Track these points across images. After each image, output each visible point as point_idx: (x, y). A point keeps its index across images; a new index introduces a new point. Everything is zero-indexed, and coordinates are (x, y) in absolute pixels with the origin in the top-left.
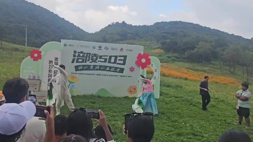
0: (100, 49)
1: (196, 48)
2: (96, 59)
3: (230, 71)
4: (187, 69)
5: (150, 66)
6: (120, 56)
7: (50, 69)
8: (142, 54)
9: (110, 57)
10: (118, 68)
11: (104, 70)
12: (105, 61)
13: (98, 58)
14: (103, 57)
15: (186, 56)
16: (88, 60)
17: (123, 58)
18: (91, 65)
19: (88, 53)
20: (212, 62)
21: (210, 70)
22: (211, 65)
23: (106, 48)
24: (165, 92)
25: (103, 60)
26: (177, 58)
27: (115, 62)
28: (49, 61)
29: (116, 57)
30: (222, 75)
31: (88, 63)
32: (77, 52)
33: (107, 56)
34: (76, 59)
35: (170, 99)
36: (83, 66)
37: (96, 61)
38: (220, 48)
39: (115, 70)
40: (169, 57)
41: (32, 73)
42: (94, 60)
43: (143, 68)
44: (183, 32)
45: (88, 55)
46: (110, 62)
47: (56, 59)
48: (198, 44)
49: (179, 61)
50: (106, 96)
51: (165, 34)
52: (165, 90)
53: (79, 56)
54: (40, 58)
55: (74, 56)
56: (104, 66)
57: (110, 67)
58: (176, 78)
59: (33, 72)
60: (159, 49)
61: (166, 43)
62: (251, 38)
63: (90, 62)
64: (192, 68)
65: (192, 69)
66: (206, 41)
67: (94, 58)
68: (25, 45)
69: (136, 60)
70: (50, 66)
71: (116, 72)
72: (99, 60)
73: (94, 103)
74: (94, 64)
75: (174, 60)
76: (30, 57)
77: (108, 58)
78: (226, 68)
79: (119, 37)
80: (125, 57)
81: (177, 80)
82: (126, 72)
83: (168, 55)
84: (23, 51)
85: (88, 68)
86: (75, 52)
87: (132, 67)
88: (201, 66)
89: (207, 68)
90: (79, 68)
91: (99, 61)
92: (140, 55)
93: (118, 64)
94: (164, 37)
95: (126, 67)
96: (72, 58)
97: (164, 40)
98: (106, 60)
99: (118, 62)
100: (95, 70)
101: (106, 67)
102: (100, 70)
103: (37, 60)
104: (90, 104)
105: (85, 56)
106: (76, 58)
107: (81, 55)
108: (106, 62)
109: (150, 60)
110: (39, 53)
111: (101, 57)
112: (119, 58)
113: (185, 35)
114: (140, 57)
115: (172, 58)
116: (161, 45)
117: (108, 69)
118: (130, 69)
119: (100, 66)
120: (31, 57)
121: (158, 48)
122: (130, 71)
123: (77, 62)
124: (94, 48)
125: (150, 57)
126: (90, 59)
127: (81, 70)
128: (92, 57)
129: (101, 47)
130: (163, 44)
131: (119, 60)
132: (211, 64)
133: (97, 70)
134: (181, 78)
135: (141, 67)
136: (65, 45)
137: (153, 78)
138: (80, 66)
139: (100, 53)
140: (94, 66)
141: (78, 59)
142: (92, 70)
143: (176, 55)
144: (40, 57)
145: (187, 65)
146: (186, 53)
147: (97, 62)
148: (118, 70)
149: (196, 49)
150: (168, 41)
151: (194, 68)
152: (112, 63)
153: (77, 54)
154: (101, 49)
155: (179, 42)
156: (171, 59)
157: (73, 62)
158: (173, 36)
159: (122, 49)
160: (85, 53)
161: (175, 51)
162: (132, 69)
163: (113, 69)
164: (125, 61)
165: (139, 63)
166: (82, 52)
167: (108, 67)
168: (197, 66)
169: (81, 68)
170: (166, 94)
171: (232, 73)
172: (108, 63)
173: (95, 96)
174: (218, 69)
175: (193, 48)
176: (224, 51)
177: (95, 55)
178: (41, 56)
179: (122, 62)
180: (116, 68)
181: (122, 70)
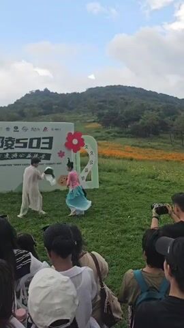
1: (141, 118)
2: (12, 145)
4: (131, 146)
5: (84, 148)
6: (43, 138)
8: (73, 133)
9: (31, 140)
10: (43, 154)
11: (24, 158)
12: (25, 146)
13: (15, 142)
14: (21, 141)
15: (130, 130)
16: (2, 147)
17: (48, 140)
18: (6, 153)
20: (161, 135)
21: (159, 145)
22: (161, 140)
23: (25, 129)
24: (106, 178)
25: (22, 145)
26: (118, 133)
27: (38, 146)
29: (39, 139)
30: (174, 150)
31: (2, 150)
33: (27, 139)
38: (169, 117)
40: (109, 133)
42: (10, 145)
43: (75, 151)
45: (1, 139)
46: (31, 147)
48: (143, 114)
49: (121, 137)
51: (101, 103)
52: (106, 177)
56: (24, 153)
57: (33, 154)
58: (119, 159)
63: (4, 149)
64: (138, 144)
65: (137, 146)
66: (153, 110)
67: (10, 142)
69: (65, 141)
72: (15, 145)
73: (14, 203)
74: (10, 151)
75: (115, 136)
77: (28, 141)
78: (178, 141)
79: (42, 111)
80: (51, 139)
81: (121, 161)
82: (54, 158)
83: (107, 131)
85: (2, 157)
87: (61, 151)
88: (148, 141)
89: (156, 144)
91: (16, 147)
92: (70, 134)
93: (42, 148)
94: (101, 107)
95: (54, 152)
98: (25, 144)
99: (42, 146)
100: (11, 159)
101: (27, 154)
102: (18, 158)
104: (9, 204)
109: (83, 140)
111: (18, 141)
112: (42, 141)
113: (127, 103)
114: (70, 137)
115: (113, 134)
116: (97, 118)
117: (29, 156)
118: (58, 153)
119: (19, 154)
121: (94, 122)
122: (59, 156)
124: (8, 129)
125: (83, 137)
126: (5, 144)
128: (7, 142)
129: (17, 128)
130: (100, 115)
131: (43, 143)
132: (160, 137)
133: (14, 158)
134: (124, 159)
135: (72, 150)
137: (89, 163)
139: (16, 136)
140: (10, 154)
142: (8, 159)
143: (117, 129)
145: (131, 141)
146: (129, 126)
147: (13, 148)
148: (43, 157)
149: (141, 120)
151: (141, 145)
152: (35, 148)
154: (17, 130)
155: (119, 112)
156: (111, 135)
159: (45, 129)
161: (116, 124)
162: (61, 154)
164: (50, 144)
165: (69, 145)
167: (29, 153)
168: (144, 142)
172: (29, 147)
173: (15, 193)
174: (169, 143)
175: (138, 120)
176: (174, 120)
177: (10, 139)
179: (47, 146)
180: (40, 154)
181: (48, 157)
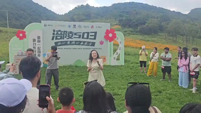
0: (75, 28)
1: (147, 23)
2: (72, 36)
3: (173, 40)
4: (140, 40)
5: (116, 39)
6: (91, 32)
7: (34, 46)
8: (109, 30)
9: (84, 33)
10: (90, 42)
11: (79, 44)
12: (79, 37)
13: (74, 35)
14: (77, 34)
15: (139, 30)
16: (66, 37)
17: (93, 34)
18: (68, 41)
19: (64, 31)
20: (159, 34)
21: (158, 40)
22: (159, 37)
23: (80, 27)
24: (128, 59)
25: (78, 36)
26: (132, 32)
27: (87, 38)
28: (33, 39)
29: (88, 33)
30: (167, 43)
31: (65, 39)
32: (56, 31)
33: (81, 33)
34: (55, 37)
35: (133, 65)
36: (61, 42)
37: (72, 37)
38: (165, 23)
39: (88, 44)
40: (126, 32)
41: (20, 50)
42: (70, 36)
43: (110, 41)
44: (135, 10)
45: (65, 32)
46: (83, 38)
47: (39, 37)
48: (148, 20)
49: (133, 34)
50: (82, 66)
51: (121, 13)
53: (57, 34)
54: (25, 37)
55: (54, 34)
56: (78, 41)
57: (84, 42)
60: (117, 25)
61: (123, 21)
62: (188, 14)
63: (67, 39)
64: (144, 39)
65: (144, 40)
66: (154, 18)
68: (7, 27)
69: (104, 35)
70: (34, 43)
71: (89, 45)
72: (74, 36)
73: (73, 72)
74: (70, 40)
76: (16, 37)
77: (82, 34)
78: (170, 38)
79: (85, 17)
80: (96, 33)
81: (134, 49)
82: (97, 45)
83: (124, 30)
84: (6, 32)
85: (66, 43)
86: (54, 31)
87: (101, 41)
88: (151, 37)
89: (156, 39)
90: (58, 44)
91: (74, 38)
92: (107, 30)
93: (90, 39)
94: (121, 16)
95: (97, 41)
96: (52, 35)
97: (120, 18)
98: (80, 36)
99: (90, 37)
100: (71, 45)
101: (80, 42)
102: (75, 44)
103: (23, 39)
105: (63, 33)
106: (55, 35)
107: (59, 33)
108: (80, 38)
109: (115, 34)
110: (24, 33)
111: (75, 34)
112: (90, 34)
113: (137, 13)
114: (108, 32)
116: (118, 22)
117: (82, 43)
118: (100, 42)
119: (76, 42)
120: (18, 37)
122: (100, 44)
123: (56, 39)
124: (69, 26)
125: (115, 32)
126: (67, 36)
127: (60, 45)
128: (69, 34)
129: (75, 26)
130: (120, 21)
131: (91, 36)
132: (158, 35)
133: (73, 44)
135: (108, 40)
136: (45, 26)
137: (119, 49)
138: (59, 42)
139: (75, 31)
140: (71, 42)
141: (56, 37)
142: (69, 45)
143: (131, 29)
144: (24, 36)
145: (140, 37)
146: (138, 28)
147: (73, 38)
148: (90, 44)
149: (146, 24)
150: (124, 18)
151: (146, 39)
152: (85, 38)
153: (56, 33)
154: (75, 27)
155: (133, 19)
156: (127, 33)
157: (53, 39)
158: (127, 14)
159: (92, 27)
160: (62, 32)
161: (130, 26)
162: (102, 43)
163: (86, 44)
164: (95, 36)
165: (107, 37)
166: (60, 31)
167: (82, 41)
168: (147, 37)
169: (60, 44)
170: (129, 61)
171: (174, 41)
172: (82, 38)
173: (73, 66)
174: (164, 39)
175: (144, 24)
176: (168, 24)
177: (71, 32)
178: (26, 35)
179: (93, 37)
180: (89, 43)
181: (93, 44)
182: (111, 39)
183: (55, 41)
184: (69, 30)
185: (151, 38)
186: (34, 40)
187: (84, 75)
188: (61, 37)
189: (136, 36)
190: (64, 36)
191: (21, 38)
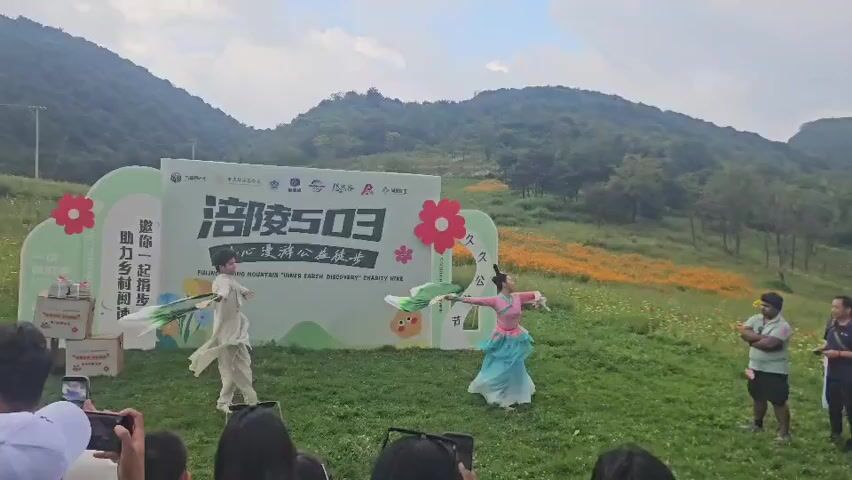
0: (295, 190)
1: (614, 173)
2: (283, 224)
3: (725, 249)
4: (585, 245)
5: (464, 241)
6: (361, 212)
7: (124, 260)
8: (437, 203)
9: (331, 215)
10: (358, 251)
11: (311, 259)
12: (314, 230)
13: (290, 218)
14: (305, 216)
15: (582, 202)
16: (257, 228)
17: (372, 218)
18: (265, 245)
19: (252, 205)
20: (667, 219)
21: (660, 246)
22: (666, 232)
23: (316, 186)
25: (307, 226)
26: (551, 208)
27: (346, 232)
28: (122, 232)
29: (349, 214)
30: (700, 260)
31: (255, 237)
32: (217, 202)
33: (321, 211)
34: (213, 226)
36: (240, 247)
37: (283, 230)
38: (690, 174)
39: (346, 256)
40: (527, 207)
41: (61, 277)
42: (275, 225)
43: (440, 250)
44: (569, 121)
45: (256, 209)
46: (328, 231)
47: (146, 225)
48: (619, 163)
49: (558, 219)
50: (319, 346)
51: (511, 131)
53: (223, 212)
54: (90, 224)
55: (208, 213)
56: (309, 246)
57: (332, 250)
58: (552, 276)
59: (64, 271)
60: (493, 180)
61: (515, 161)
62: (790, 140)
63: (262, 234)
64: (601, 240)
65: (601, 245)
66: (646, 153)
67: (277, 218)
69: (417, 221)
70: (124, 248)
71: (349, 264)
72: (291, 224)
73: (278, 372)
74: (274, 238)
75: (542, 216)
76: (52, 221)
77: (322, 217)
78: (712, 238)
79: (359, 144)
80: (380, 214)
81: (556, 282)
82: (385, 264)
83: (523, 201)
84: (27, 196)
85: (256, 253)
86: (211, 200)
87: (403, 248)
88: (632, 235)
89: (652, 242)
91: (291, 230)
92: (429, 204)
93: (356, 237)
94: (509, 141)
95: (384, 248)
96: (201, 219)
98: (315, 223)
99: (356, 229)
100: (279, 260)
101: (317, 248)
102: (296, 258)
103: (79, 231)
105: (245, 212)
106: (214, 221)
107: (232, 209)
108: (317, 232)
109: (462, 221)
110: (86, 206)
111: (298, 215)
112: (358, 218)
113: (576, 134)
114: (430, 211)
115: (537, 210)
116: (498, 167)
117: (323, 255)
118: (397, 252)
119: (297, 247)
120: (59, 222)
121: (489, 177)
122: (398, 259)
123: (218, 233)
124: (274, 184)
125: (462, 212)
126: (264, 222)
128: (270, 215)
129: (298, 182)
130: (506, 162)
131: (360, 224)
132: (663, 225)
133: (285, 259)
134: (567, 276)
135: (433, 245)
136: (176, 179)
137: (474, 283)
139: (293, 202)
140: (277, 247)
141: (219, 225)
142: (269, 259)
143: (549, 198)
144: (87, 220)
145: (587, 231)
146: (580, 192)
147: (285, 233)
148: (357, 258)
149: (613, 179)
151: (610, 242)
152: (336, 234)
153: (216, 209)
154: (297, 187)
155: (557, 155)
156: (532, 212)
157: (203, 234)
159: (368, 188)
160: (245, 205)
162: (404, 255)
163: (339, 256)
164: (378, 225)
165: (426, 233)
166: (234, 201)
167: (323, 247)
168: (619, 236)
171: (730, 253)
172: (324, 234)
173: (281, 349)
174: (687, 243)
175: (604, 175)
176: (702, 182)
177: (278, 209)
178: (91, 215)
179: (369, 231)
180: (350, 252)
181: (370, 259)
182: (443, 242)
183: (212, 241)
184: (270, 198)
185: (634, 237)
186: (126, 237)
187: (318, 390)
188: (238, 225)
189: (570, 225)
190: (249, 223)
191: (73, 227)
